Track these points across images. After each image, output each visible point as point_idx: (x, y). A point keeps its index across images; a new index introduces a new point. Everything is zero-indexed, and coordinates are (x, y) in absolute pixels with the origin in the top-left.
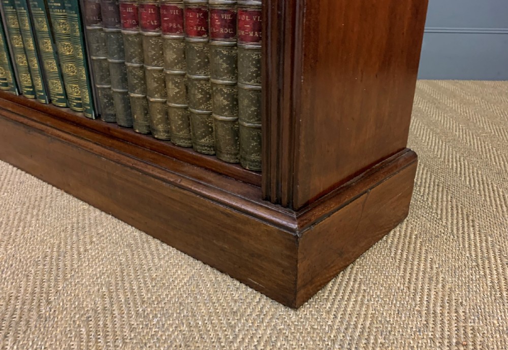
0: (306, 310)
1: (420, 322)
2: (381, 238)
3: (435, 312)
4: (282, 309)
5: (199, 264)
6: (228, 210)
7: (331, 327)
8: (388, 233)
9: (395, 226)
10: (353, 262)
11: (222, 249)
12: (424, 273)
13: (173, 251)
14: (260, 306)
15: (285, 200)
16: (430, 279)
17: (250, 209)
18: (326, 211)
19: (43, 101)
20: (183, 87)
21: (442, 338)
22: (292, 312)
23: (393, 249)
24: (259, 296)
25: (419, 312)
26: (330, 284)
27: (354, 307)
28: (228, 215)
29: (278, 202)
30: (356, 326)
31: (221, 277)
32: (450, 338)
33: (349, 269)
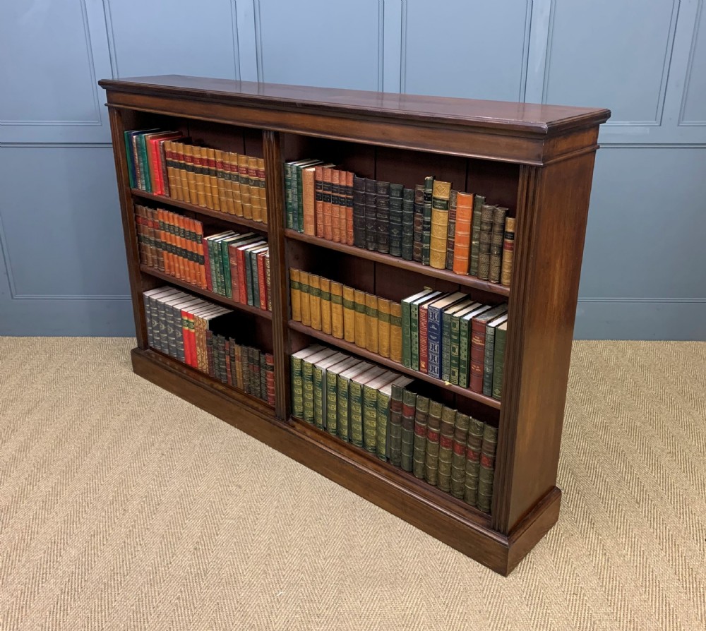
0: (510, 577)
1: (558, 584)
2: (543, 536)
3: (566, 580)
4: (500, 576)
5: (456, 552)
6: (476, 532)
7: (522, 585)
8: (547, 532)
9: (551, 528)
10: (529, 551)
11: (470, 547)
12: (564, 558)
13: (439, 542)
14: (490, 575)
15: (502, 531)
16: (566, 562)
17: (486, 533)
18: (519, 535)
19: (346, 441)
20: (449, 468)
21: (568, 591)
22: (504, 578)
23: (549, 544)
24: (488, 570)
25: (559, 579)
26: (520, 564)
27: (531, 576)
28: (472, 532)
29: (498, 531)
30: (532, 585)
31: (469, 559)
32: (571, 591)
33: (528, 556)
